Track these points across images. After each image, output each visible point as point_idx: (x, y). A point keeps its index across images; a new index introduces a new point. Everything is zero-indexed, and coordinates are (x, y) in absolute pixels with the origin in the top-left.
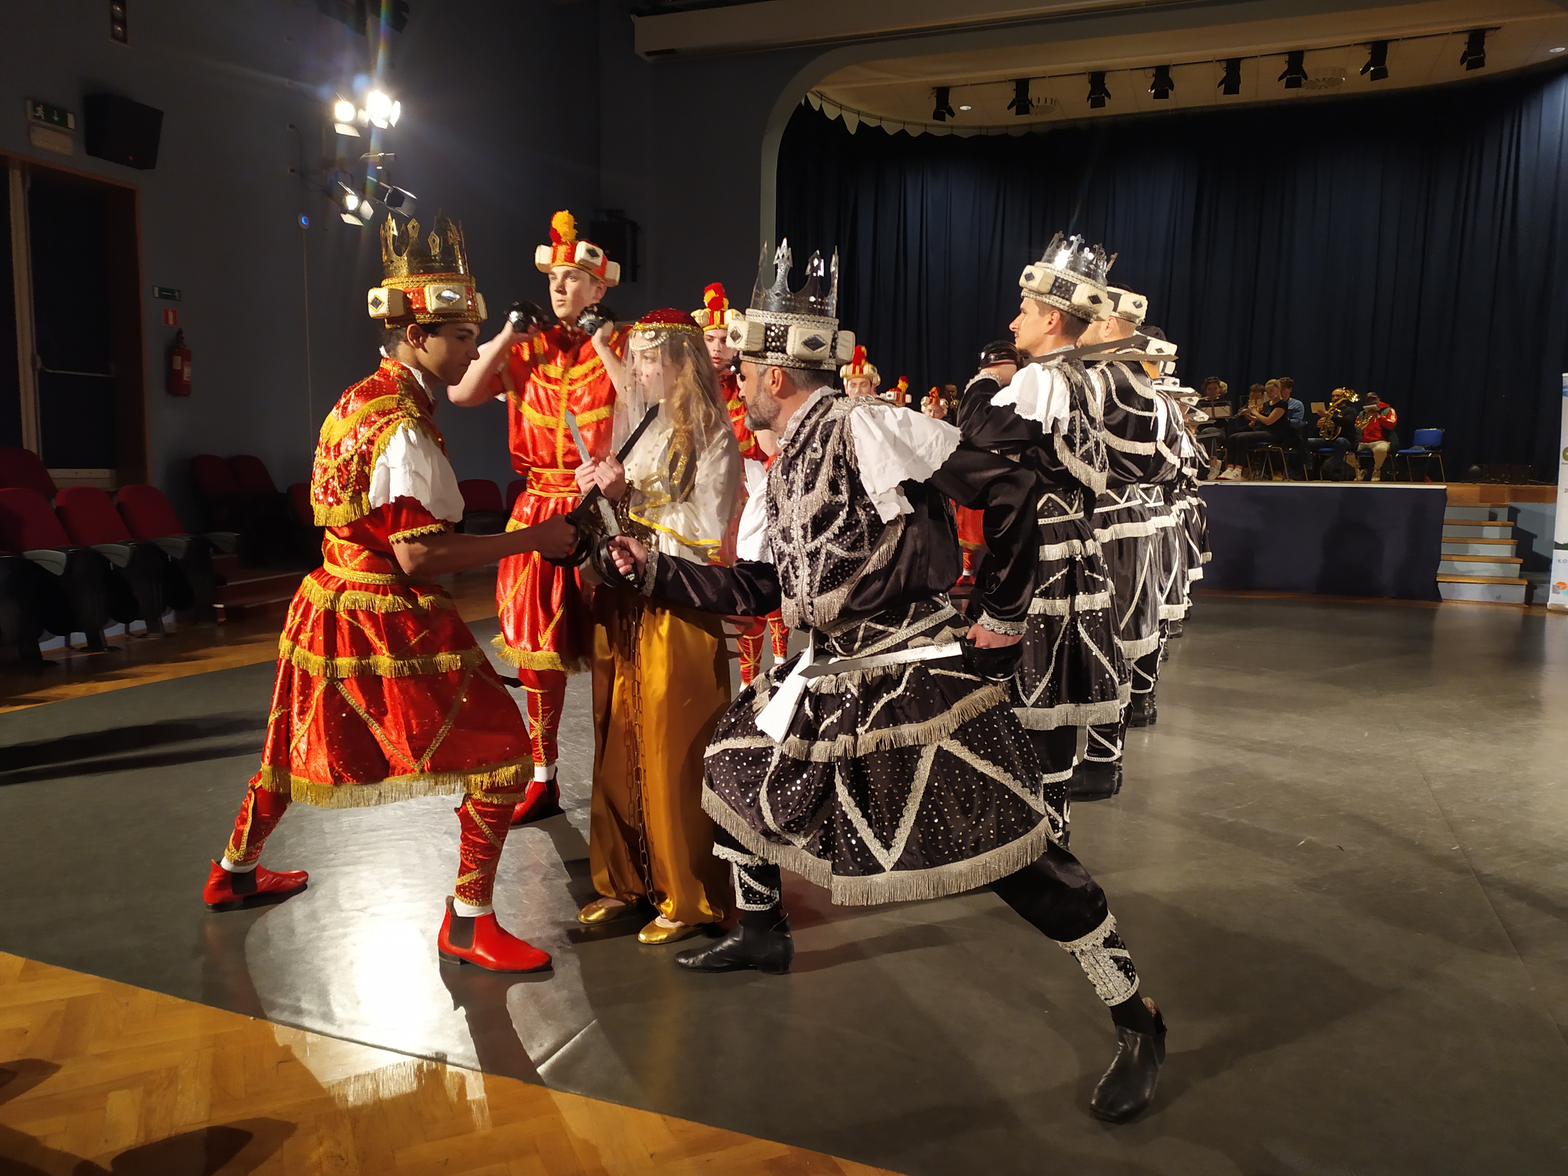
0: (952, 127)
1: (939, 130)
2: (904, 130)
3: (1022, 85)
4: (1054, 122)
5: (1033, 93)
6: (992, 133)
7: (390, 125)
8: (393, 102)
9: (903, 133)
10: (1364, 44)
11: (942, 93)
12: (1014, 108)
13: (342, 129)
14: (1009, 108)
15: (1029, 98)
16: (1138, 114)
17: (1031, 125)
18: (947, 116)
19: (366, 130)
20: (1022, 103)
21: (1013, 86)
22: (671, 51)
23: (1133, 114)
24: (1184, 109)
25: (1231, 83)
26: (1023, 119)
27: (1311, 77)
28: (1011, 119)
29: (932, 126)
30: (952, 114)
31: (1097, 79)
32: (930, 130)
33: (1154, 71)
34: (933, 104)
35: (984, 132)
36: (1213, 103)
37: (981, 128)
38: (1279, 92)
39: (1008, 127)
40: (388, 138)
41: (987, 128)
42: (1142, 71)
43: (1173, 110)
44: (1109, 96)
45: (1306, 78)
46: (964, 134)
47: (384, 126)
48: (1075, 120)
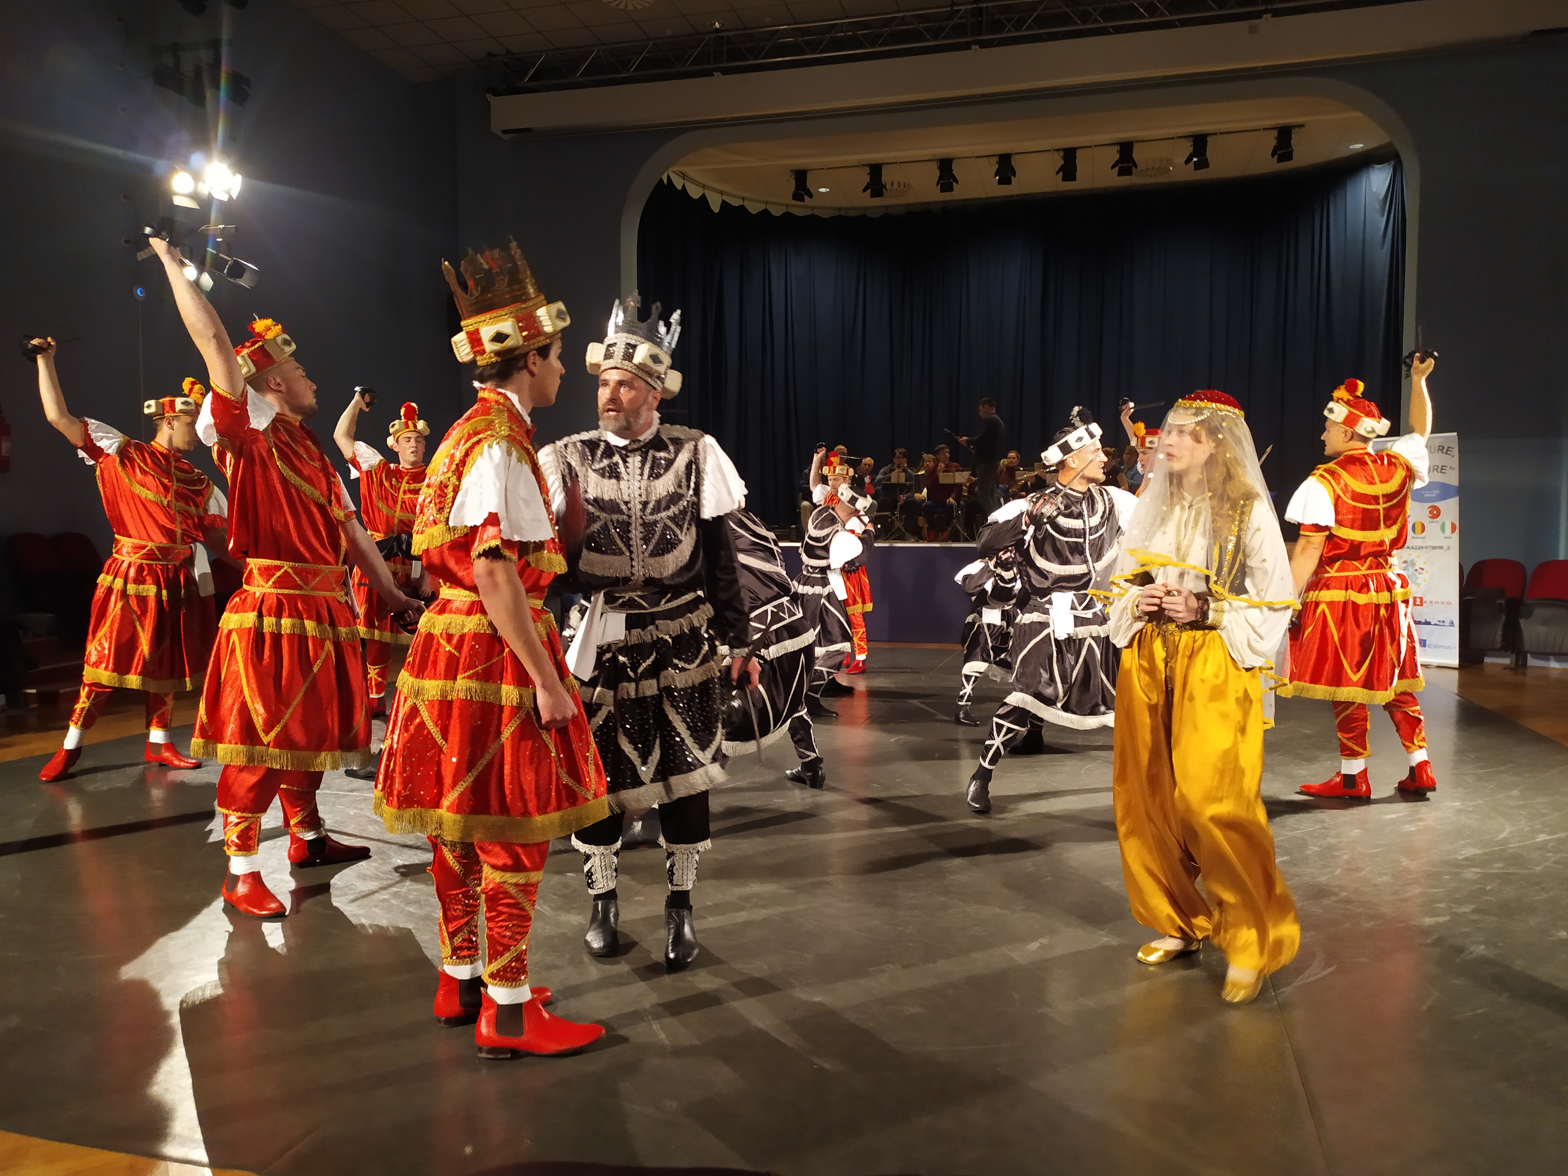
0: (813, 208)
1: (800, 210)
2: (766, 210)
3: (875, 170)
4: (909, 205)
5: (887, 177)
6: (851, 214)
7: (231, 197)
8: (234, 174)
9: (766, 211)
10: (1186, 137)
11: (801, 176)
12: (869, 190)
13: (179, 201)
14: (864, 190)
15: (883, 182)
16: (986, 198)
17: (887, 207)
18: (806, 197)
19: (206, 203)
20: (876, 186)
21: (868, 170)
22: (528, 130)
23: (981, 199)
24: (1028, 194)
25: (1068, 171)
26: (878, 201)
27: (1141, 166)
28: (866, 201)
29: (793, 206)
30: (811, 196)
31: (945, 166)
32: (791, 210)
33: (997, 159)
34: (791, 186)
35: (843, 213)
36: (1055, 189)
37: (840, 209)
38: (1111, 179)
39: (865, 208)
40: (229, 210)
41: (847, 209)
42: (986, 159)
43: (1017, 195)
44: (957, 182)
45: (1136, 166)
46: (825, 215)
47: (225, 198)
48: (928, 203)
